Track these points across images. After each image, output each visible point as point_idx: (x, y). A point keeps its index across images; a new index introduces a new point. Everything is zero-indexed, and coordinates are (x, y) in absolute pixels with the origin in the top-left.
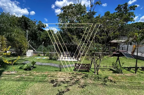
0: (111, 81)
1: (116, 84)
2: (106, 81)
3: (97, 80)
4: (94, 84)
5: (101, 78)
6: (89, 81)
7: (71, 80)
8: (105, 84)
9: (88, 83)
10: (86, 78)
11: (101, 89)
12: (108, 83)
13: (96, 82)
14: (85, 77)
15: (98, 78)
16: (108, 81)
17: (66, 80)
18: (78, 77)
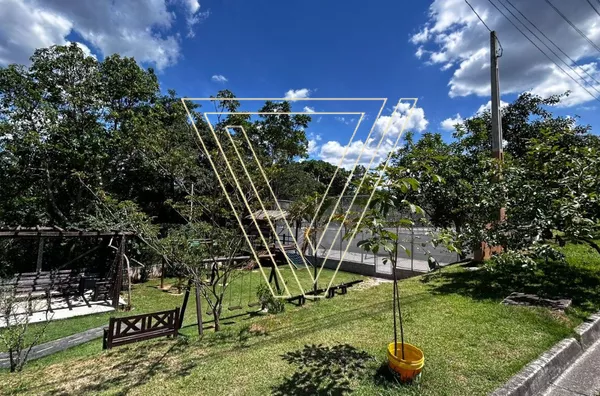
0: (258, 333)
1: (269, 338)
2: (245, 339)
3: (219, 343)
4: (212, 355)
5: (230, 336)
6: (194, 353)
7: (126, 370)
8: (243, 346)
9: (194, 359)
10: (182, 347)
11: (234, 360)
12: (251, 341)
13: (218, 349)
14: (180, 346)
15: (223, 337)
16: (252, 336)
17: (107, 378)
18: (154, 353)
